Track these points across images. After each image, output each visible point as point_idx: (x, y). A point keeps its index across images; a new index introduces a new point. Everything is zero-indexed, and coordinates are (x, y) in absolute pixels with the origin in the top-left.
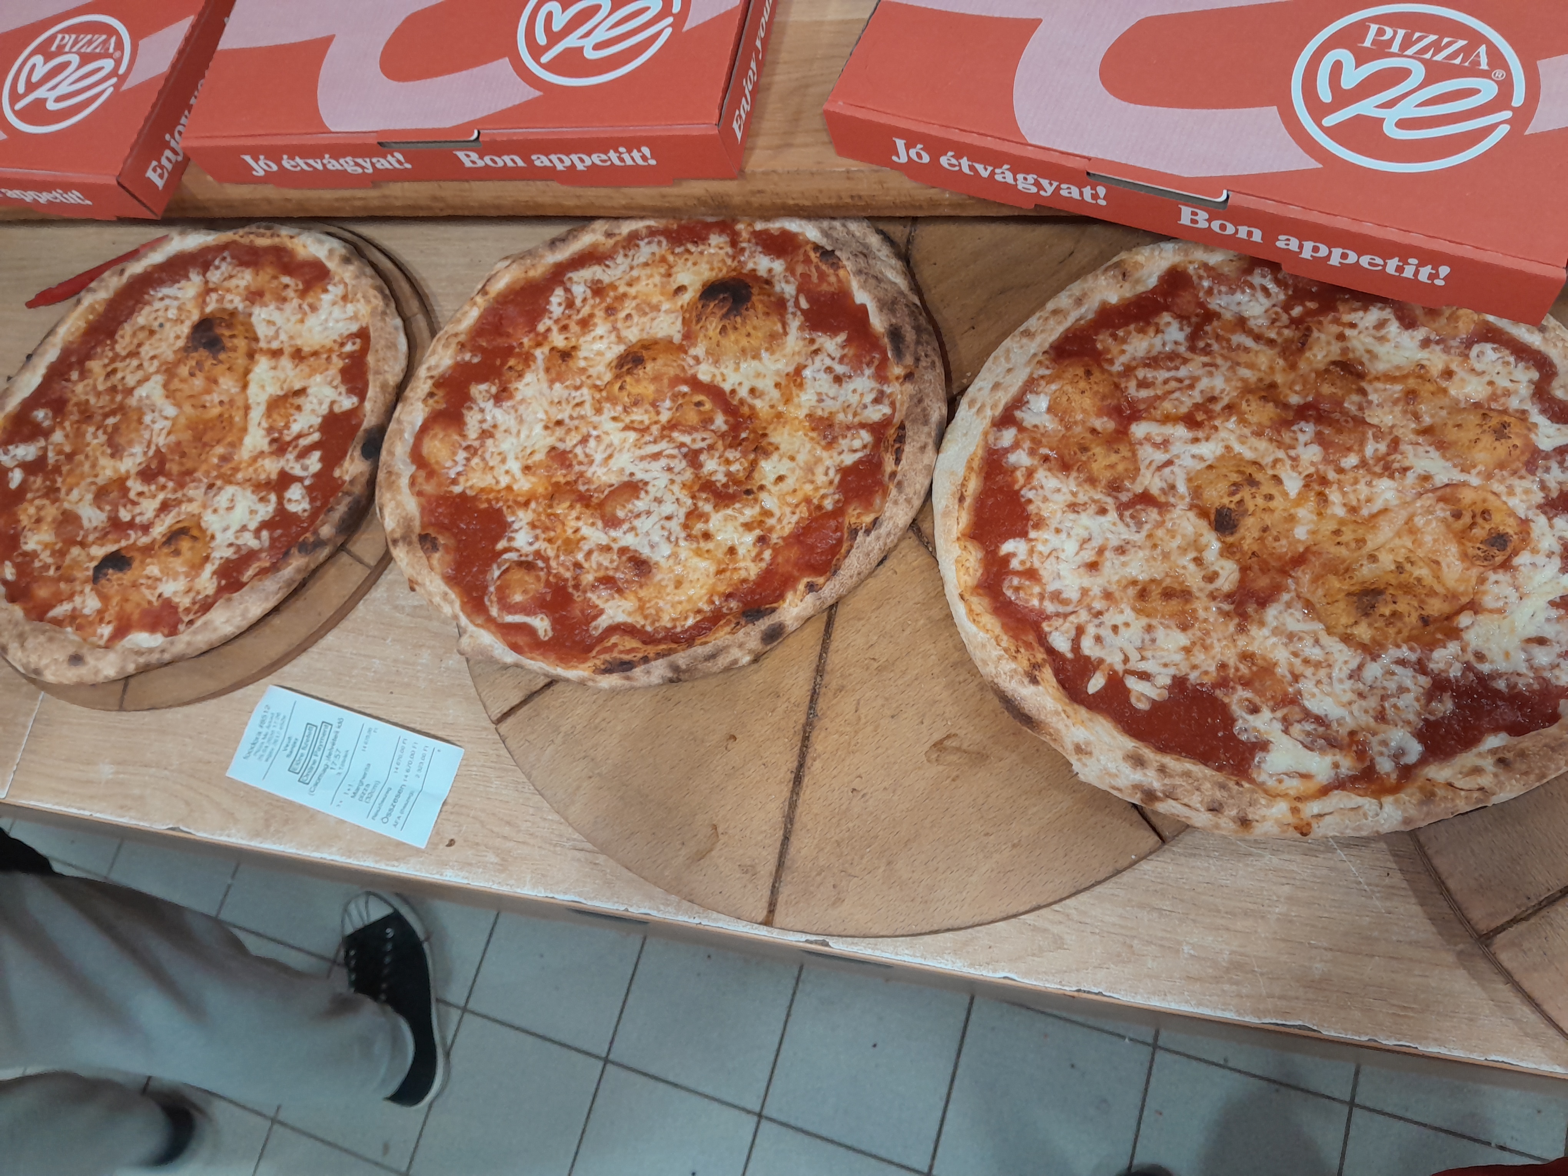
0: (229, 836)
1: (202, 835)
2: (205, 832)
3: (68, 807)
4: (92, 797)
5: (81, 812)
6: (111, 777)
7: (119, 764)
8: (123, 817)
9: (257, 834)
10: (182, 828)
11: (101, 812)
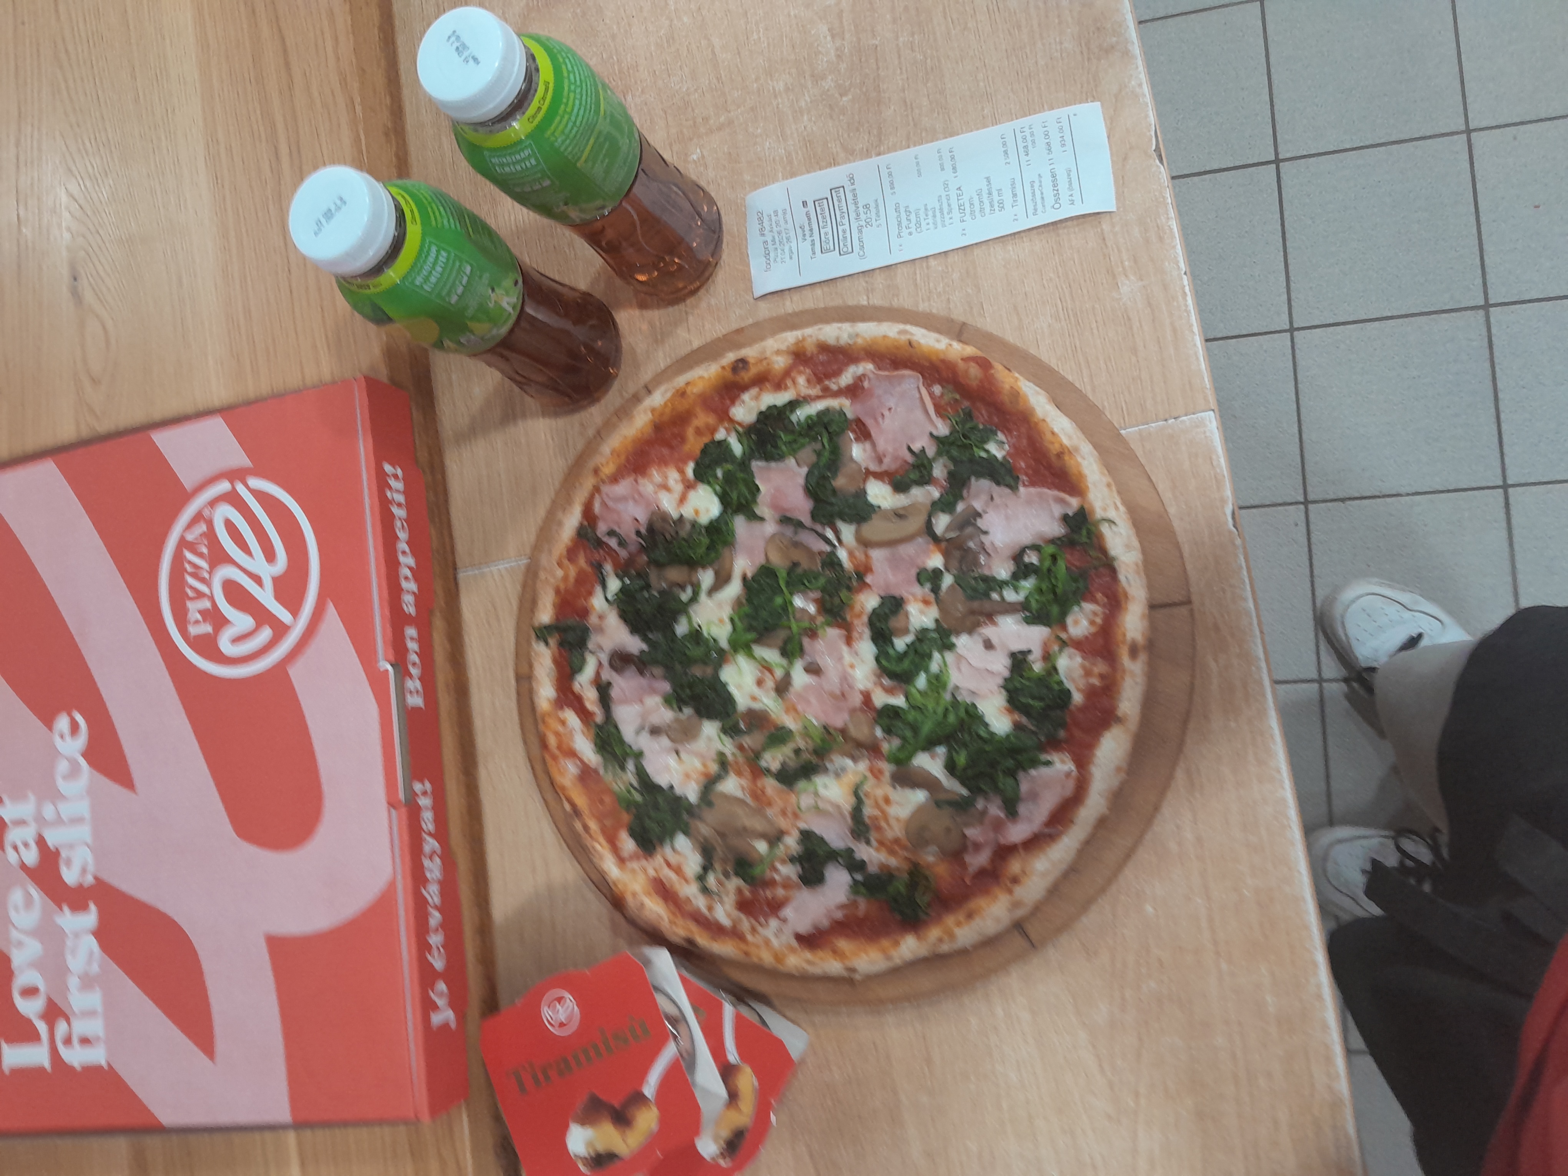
0: (1140, 85)
1: (1152, 118)
2: (1147, 116)
3: (1188, 312)
4: (1165, 287)
5: (1187, 289)
6: (1132, 278)
7: (1114, 277)
8: (1171, 229)
9: (1127, 54)
10: (1154, 147)
11: (1177, 263)
